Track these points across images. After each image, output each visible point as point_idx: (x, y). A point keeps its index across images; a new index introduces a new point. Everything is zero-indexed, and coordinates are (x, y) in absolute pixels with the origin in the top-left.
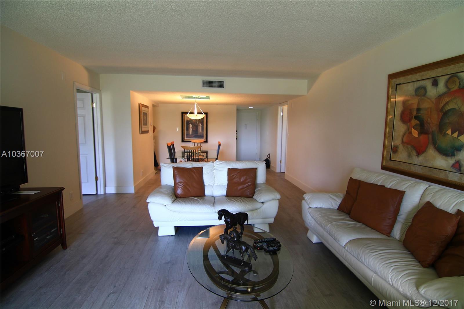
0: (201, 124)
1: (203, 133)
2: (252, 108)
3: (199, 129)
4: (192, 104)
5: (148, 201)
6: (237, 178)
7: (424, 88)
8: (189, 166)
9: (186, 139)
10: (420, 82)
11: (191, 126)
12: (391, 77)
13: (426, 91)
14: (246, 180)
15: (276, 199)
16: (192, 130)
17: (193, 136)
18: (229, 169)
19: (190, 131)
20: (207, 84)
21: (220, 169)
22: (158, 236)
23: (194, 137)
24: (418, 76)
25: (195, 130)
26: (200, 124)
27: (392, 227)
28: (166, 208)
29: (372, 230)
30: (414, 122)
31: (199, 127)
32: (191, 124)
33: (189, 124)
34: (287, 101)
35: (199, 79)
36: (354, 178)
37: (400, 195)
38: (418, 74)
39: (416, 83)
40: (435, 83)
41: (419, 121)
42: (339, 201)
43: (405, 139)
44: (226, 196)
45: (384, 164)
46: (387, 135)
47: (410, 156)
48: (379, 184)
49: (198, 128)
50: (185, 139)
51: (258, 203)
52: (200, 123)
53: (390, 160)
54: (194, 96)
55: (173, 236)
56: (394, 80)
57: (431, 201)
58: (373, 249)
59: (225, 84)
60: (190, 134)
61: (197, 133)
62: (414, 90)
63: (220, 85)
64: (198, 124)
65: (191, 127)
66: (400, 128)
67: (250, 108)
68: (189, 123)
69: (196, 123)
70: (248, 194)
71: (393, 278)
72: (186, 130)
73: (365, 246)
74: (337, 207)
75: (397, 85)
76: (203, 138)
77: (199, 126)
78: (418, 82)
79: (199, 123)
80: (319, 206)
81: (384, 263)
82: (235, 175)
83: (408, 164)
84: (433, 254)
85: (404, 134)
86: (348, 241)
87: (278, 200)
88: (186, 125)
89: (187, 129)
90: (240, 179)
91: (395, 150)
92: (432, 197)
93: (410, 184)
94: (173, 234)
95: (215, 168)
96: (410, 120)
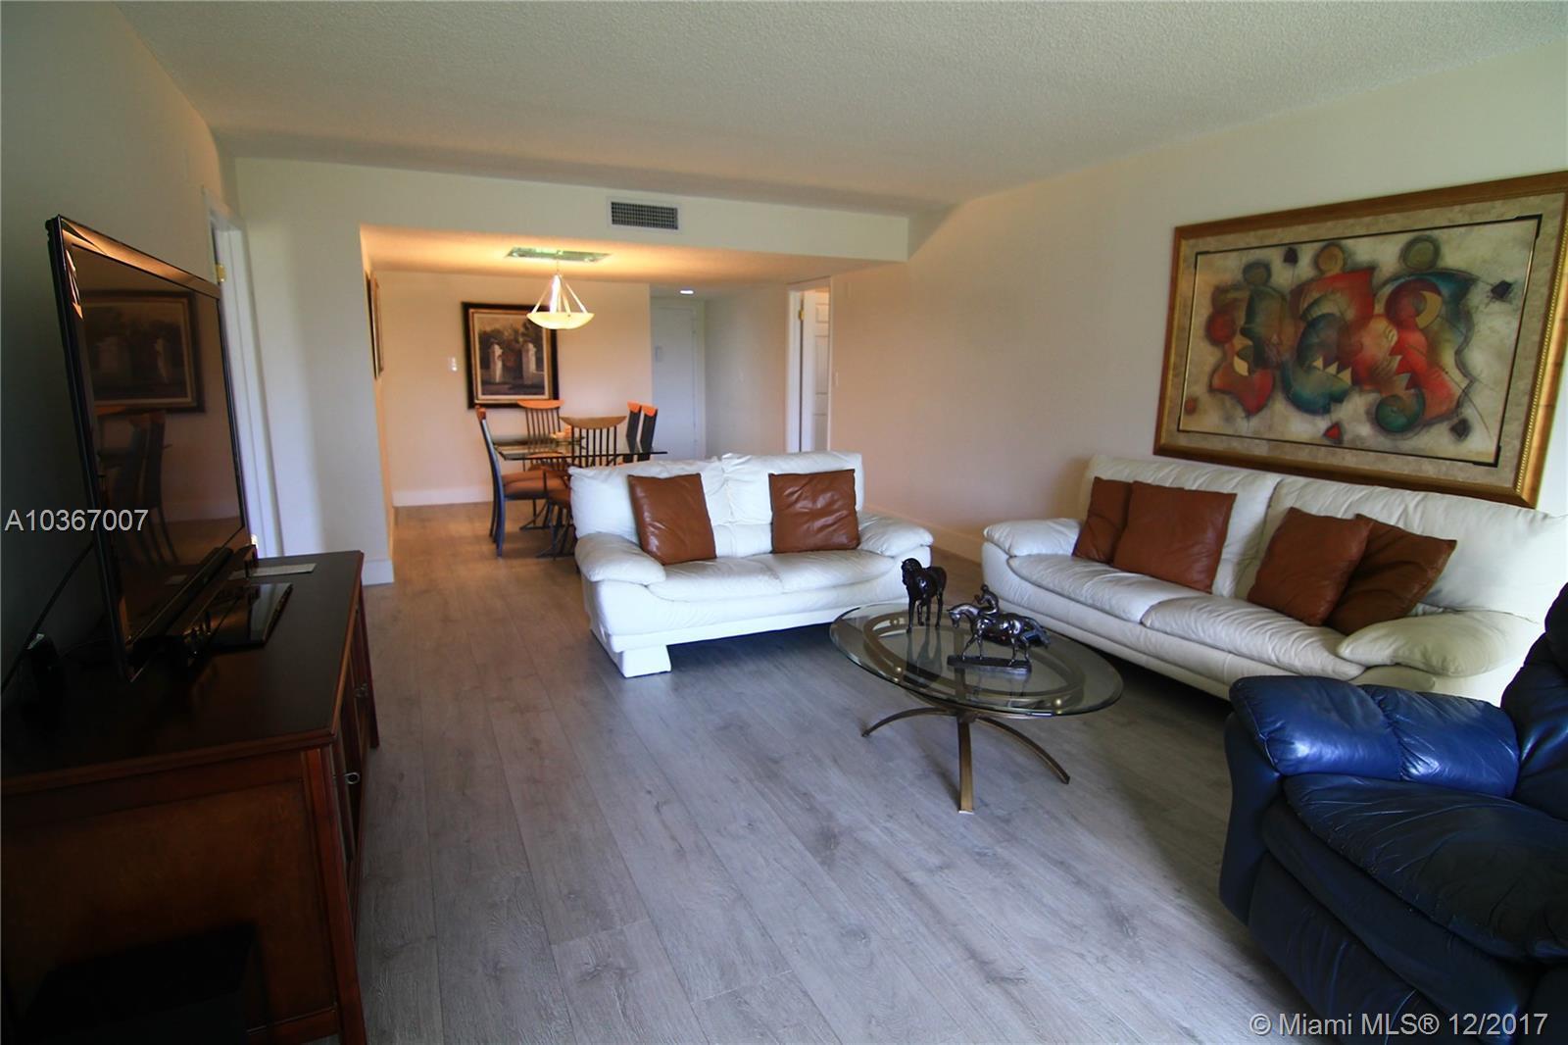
0: (535, 346)
1: (543, 375)
2: (691, 292)
3: (528, 362)
4: (547, 277)
5: (595, 578)
6: (804, 499)
7: (1266, 267)
8: (661, 472)
9: (481, 398)
10: (1258, 251)
11: (498, 351)
12: (1183, 233)
13: (1269, 275)
14: (831, 503)
15: (922, 545)
16: (504, 365)
17: (507, 386)
18: (771, 476)
19: (495, 371)
20: (626, 215)
21: (746, 478)
22: (625, 678)
23: (510, 389)
24: (1251, 238)
25: (515, 368)
26: (531, 346)
27: (1211, 572)
28: (652, 592)
29: (1172, 585)
30: (1240, 342)
31: (528, 357)
32: (498, 344)
33: (492, 344)
34: (829, 277)
35: (601, 198)
36: (1105, 477)
37: (1225, 503)
38: (1252, 234)
39: (1245, 252)
40: (1291, 257)
41: (1251, 338)
42: (1072, 537)
43: (1216, 382)
44: (771, 552)
45: (1163, 441)
46: (1171, 373)
47: (1229, 419)
48: (1167, 485)
49: (524, 360)
50: (480, 396)
51: (886, 559)
52: (531, 342)
53: (1179, 430)
54: (538, 250)
55: (666, 672)
56: (1192, 242)
57: (1297, 506)
58: (1211, 612)
59: (682, 219)
60: (498, 380)
61: (521, 377)
62: (1241, 271)
63: (663, 218)
64: (523, 346)
65: (500, 356)
66: (1202, 356)
67: (683, 292)
68: (492, 340)
69: (517, 342)
70: (843, 540)
71: (1277, 648)
72: (482, 367)
73: (1195, 609)
74: (1071, 551)
75: (1197, 254)
76: (543, 394)
77: (528, 351)
78: (1252, 251)
79: (525, 342)
80: (1035, 551)
81: (1249, 628)
82: (797, 491)
83: (1224, 437)
84: (1329, 599)
85: (1214, 371)
86: (1147, 608)
87: (928, 549)
88: (481, 349)
89: (486, 363)
90: (814, 501)
91: (1192, 407)
92: (1299, 497)
93: (1239, 478)
94: (668, 667)
95: (725, 475)
96: (1229, 338)
